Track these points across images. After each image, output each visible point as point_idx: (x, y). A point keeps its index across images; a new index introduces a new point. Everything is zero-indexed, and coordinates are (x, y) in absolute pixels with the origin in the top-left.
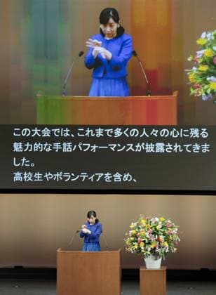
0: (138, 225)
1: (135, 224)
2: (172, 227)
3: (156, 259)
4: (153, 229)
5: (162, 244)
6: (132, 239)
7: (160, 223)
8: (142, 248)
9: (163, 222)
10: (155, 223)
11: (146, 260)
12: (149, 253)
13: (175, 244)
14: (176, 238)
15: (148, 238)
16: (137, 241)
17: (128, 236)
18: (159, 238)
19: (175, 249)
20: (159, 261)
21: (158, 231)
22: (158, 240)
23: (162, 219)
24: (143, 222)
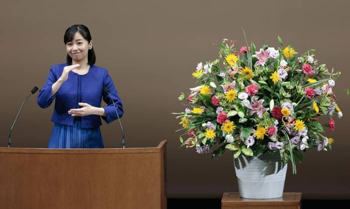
0: (216, 69)
1: (208, 68)
2: (318, 76)
3: (271, 171)
4: (262, 81)
5: (288, 126)
6: (199, 111)
7: (284, 63)
8: (230, 138)
9: (291, 60)
10: (268, 64)
11: (240, 173)
12: (248, 152)
13: (327, 126)
14: (331, 107)
15: (245, 110)
16: (213, 119)
17: (187, 103)
18: (278, 109)
19: (327, 141)
20: (280, 176)
21: (277, 88)
22: (277, 114)
23: (289, 51)
24: (232, 60)
